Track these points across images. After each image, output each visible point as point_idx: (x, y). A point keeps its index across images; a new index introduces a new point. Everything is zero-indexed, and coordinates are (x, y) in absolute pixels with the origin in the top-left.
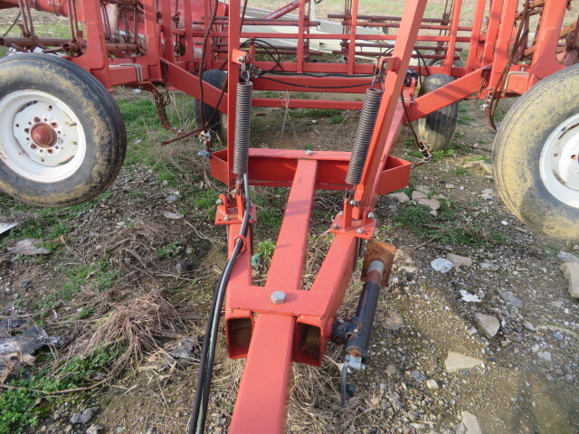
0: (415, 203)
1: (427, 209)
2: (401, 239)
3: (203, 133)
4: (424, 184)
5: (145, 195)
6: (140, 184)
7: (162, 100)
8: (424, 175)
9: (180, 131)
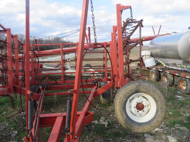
0: (100, 124)
1: (104, 125)
2: (95, 138)
3: (22, 112)
4: (103, 116)
5: (3, 135)
6: (2, 130)
7: (13, 99)
8: (104, 113)
9: (18, 109)
